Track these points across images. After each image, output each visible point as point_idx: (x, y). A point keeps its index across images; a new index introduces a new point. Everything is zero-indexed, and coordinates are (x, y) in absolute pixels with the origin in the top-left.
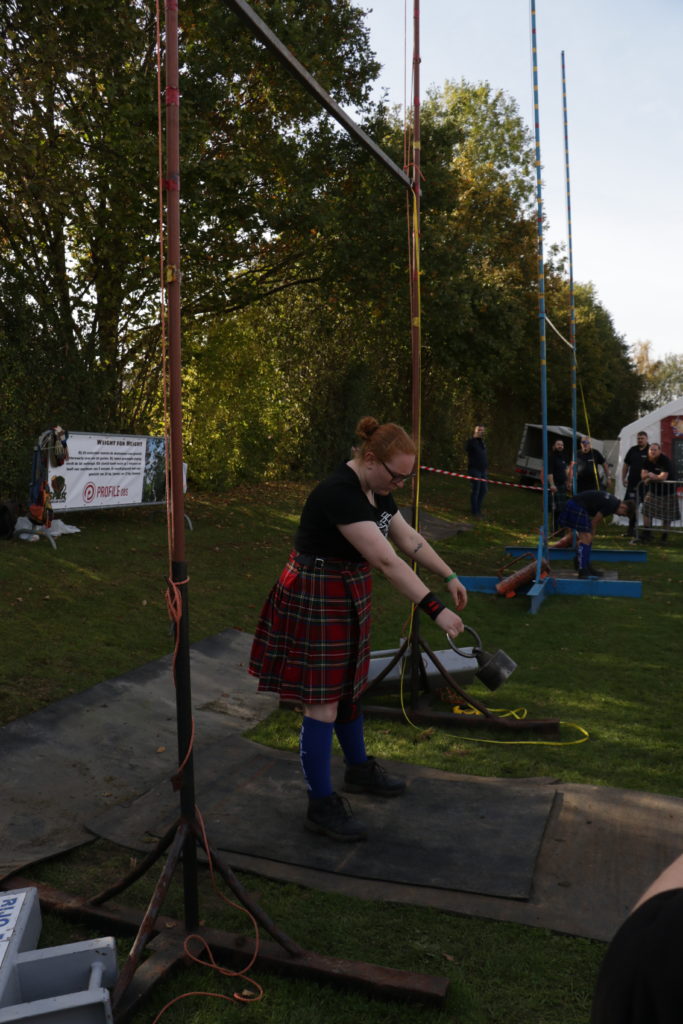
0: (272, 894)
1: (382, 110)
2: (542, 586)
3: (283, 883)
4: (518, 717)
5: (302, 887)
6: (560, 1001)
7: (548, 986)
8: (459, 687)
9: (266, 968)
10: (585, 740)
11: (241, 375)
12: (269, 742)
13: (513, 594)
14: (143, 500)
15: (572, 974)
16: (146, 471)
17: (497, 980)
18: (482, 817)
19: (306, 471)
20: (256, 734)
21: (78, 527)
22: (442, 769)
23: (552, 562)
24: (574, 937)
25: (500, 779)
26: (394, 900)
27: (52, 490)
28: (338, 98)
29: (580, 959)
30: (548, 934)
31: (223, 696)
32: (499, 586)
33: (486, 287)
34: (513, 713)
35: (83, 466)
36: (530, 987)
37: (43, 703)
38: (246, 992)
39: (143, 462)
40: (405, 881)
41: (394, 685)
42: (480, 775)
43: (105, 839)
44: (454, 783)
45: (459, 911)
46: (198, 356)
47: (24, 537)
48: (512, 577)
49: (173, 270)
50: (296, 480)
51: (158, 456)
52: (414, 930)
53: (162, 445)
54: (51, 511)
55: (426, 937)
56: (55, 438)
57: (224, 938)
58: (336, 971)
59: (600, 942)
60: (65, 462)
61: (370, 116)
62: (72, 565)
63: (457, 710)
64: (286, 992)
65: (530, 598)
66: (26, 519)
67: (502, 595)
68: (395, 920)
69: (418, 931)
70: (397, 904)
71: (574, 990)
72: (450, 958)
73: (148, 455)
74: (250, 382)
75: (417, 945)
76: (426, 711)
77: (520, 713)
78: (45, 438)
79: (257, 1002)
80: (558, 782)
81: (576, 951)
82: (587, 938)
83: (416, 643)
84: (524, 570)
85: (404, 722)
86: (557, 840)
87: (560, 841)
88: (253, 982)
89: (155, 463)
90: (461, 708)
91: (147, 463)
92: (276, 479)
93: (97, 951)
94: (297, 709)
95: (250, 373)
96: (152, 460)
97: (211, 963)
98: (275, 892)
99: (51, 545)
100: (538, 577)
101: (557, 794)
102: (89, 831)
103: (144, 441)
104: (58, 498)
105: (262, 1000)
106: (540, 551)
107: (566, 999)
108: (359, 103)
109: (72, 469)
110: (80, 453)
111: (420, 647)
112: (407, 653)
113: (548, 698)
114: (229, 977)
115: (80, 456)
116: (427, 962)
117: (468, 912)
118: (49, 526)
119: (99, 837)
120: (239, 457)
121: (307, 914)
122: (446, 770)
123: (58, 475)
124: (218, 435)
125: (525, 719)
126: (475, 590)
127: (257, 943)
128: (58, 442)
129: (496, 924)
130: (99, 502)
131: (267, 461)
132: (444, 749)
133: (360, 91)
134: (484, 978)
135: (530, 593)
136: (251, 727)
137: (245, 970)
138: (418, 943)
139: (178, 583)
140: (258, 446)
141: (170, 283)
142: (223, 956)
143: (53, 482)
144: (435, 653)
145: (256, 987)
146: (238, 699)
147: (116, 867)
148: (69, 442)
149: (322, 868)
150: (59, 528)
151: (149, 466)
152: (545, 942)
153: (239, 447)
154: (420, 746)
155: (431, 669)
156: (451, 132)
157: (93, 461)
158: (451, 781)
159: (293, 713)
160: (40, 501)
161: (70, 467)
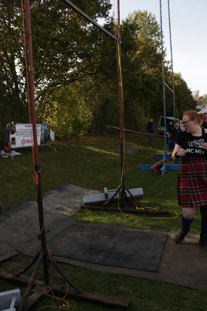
0: (74, 271)
1: (112, 19)
2: (165, 167)
3: (78, 267)
4: (156, 210)
5: (84, 269)
6: (166, 307)
7: (163, 302)
8: (137, 201)
9: (71, 297)
10: (177, 217)
11: (72, 104)
12: (77, 220)
13: (156, 170)
14: (41, 144)
15: (170, 297)
16: (41, 135)
17: (146, 300)
18: (144, 244)
19: (93, 133)
20: (73, 217)
21: (20, 153)
22: (131, 227)
23: (168, 159)
24: (172, 284)
25: (150, 230)
26: (113, 272)
27: (11, 142)
28: (99, 16)
29: (173, 292)
30: (163, 283)
31: (63, 205)
32: (151, 167)
33: (147, 74)
34: (155, 208)
35: (21, 134)
36: (156, 302)
37: (6, 209)
38: (64, 305)
39: (40, 132)
40: (118, 266)
41: (117, 200)
42: (144, 229)
43: (23, 254)
44: (135, 232)
45: (135, 276)
46: (57, 98)
47: (3, 156)
48: (156, 164)
49: (30, 67)
50: (90, 136)
51: (45, 130)
52: (120, 283)
53: (46, 126)
54: (11, 148)
55: (124, 285)
56: (11, 125)
57: (57, 287)
58: (93, 298)
59: (180, 286)
60: (15, 133)
61: (109, 21)
62: (18, 165)
63: (137, 208)
64: (76, 305)
65: (161, 171)
66: (3, 151)
67: (152, 170)
68: (114, 279)
69: (121, 283)
70: (114, 274)
71: (171, 303)
72: (131, 292)
73: (42, 130)
74: (74, 106)
75: (121, 288)
76: (127, 209)
77: (157, 209)
78: (8, 126)
79: (67, 309)
80: (168, 231)
81: (172, 289)
82: (176, 285)
83: (123, 187)
84: (159, 162)
85: (120, 212)
86: (167, 251)
87: (168, 251)
88: (67, 302)
89: (44, 132)
90: (138, 207)
91: (42, 132)
92: (84, 136)
93: (14, 294)
94: (86, 209)
95: (74, 103)
96: (43, 131)
97: (53, 296)
98: (76, 270)
99: (11, 159)
100: (164, 165)
101: (168, 235)
102: (18, 251)
103: (40, 125)
104: (13, 144)
105: (69, 308)
106: (164, 156)
107: (169, 306)
108: (105, 17)
109: (17, 135)
110: (20, 130)
111: (124, 188)
112: (121, 190)
113: (166, 203)
114: (59, 300)
115: (20, 131)
116: (123, 294)
117: (138, 276)
118: (11, 153)
119: (20, 253)
120: (72, 129)
121: (85, 278)
122: (133, 228)
123: (13, 137)
124: (65, 123)
125: (158, 211)
126: (144, 169)
127: (68, 288)
128: (12, 126)
129: (146, 280)
130: (27, 145)
131: (81, 130)
132: (132, 221)
133: (106, 14)
134: (142, 299)
135: (161, 170)
136: (72, 215)
137: (64, 298)
138: (121, 287)
139: (37, 172)
140: (77, 125)
141: (30, 72)
142: (57, 293)
143: (12, 139)
144: (129, 190)
145: (67, 304)
146: (68, 206)
147: (26, 263)
148: (16, 127)
149: (91, 262)
150: (14, 153)
151: (42, 133)
152: (162, 286)
153: (72, 126)
154: (125, 220)
155: (128, 195)
156: (134, 25)
157: (24, 132)
158: (134, 232)
159: (85, 210)
160: (7, 145)
161: (17, 134)
